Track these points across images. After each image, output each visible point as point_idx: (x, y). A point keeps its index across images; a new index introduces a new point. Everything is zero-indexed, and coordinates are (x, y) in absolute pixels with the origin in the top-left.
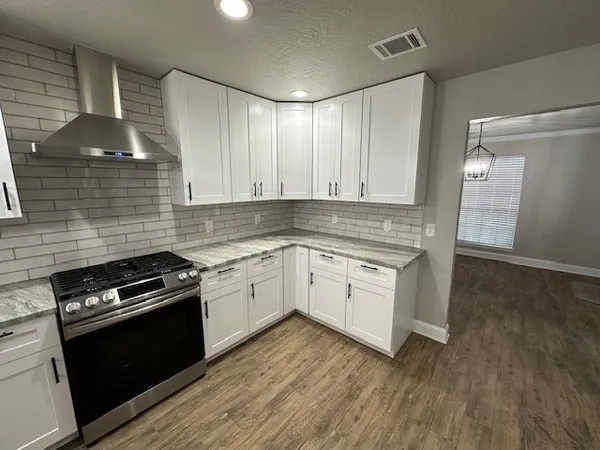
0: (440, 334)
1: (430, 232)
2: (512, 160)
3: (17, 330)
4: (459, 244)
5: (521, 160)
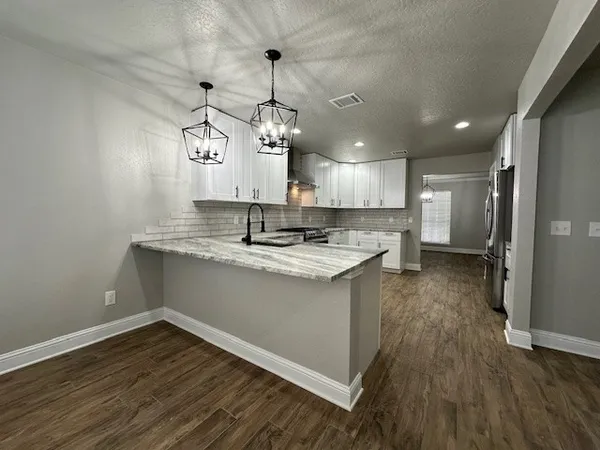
0: (417, 267)
1: (410, 221)
2: (445, 193)
4: (423, 244)
5: (450, 193)
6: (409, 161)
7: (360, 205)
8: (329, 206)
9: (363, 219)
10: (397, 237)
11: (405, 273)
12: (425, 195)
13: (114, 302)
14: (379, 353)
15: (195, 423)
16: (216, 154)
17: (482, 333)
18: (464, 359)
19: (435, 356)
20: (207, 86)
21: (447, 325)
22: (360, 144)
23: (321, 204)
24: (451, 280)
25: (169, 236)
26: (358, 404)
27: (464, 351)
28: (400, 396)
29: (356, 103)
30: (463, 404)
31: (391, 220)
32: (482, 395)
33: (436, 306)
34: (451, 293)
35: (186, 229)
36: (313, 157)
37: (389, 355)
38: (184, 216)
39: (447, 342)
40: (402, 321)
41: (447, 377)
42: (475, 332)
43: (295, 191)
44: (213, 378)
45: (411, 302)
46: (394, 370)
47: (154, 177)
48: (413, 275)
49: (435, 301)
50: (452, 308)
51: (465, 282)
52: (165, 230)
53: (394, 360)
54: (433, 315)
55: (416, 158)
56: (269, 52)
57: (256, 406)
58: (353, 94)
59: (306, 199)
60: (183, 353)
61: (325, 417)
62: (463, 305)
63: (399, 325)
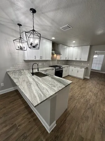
0: (89, 78)
1: (88, 65)
2: (102, 55)
3: (47, 71)
4: (92, 69)
5: (104, 55)
6: (91, 46)
7: (74, 59)
8: (65, 59)
9: (75, 63)
10: (83, 69)
11: (85, 79)
12: (95, 56)
13: (4, 85)
14: (66, 110)
15: (8, 128)
16: (24, 48)
17: (102, 107)
18: (92, 117)
19: (83, 114)
20: (20, 25)
21: (91, 102)
22: (74, 42)
23: (62, 59)
24: (98, 83)
25: (17, 69)
26: (52, 131)
27: (93, 113)
28: (66, 131)
29: (70, 29)
30: (86, 139)
31: (83, 64)
32: (94, 136)
33: (90, 93)
34: (96, 89)
35: (22, 67)
36: (61, 45)
37: (69, 111)
38: (21, 64)
39: (89, 109)
40: (77, 98)
41: (84, 124)
42: (99, 106)
43: (55, 55)
44: (19, 112)
45: (82, 90)
46: (68, 118)
47: (11, 54)
48: (86, 80)
49: (90, 91)
50: (95, 95)
51: (102, 85)
52: (16, 68)
53: (70, 114)
54: (88, 97)
55: (93, 45)
56: (31, 9)
57: (25, 124)
58: (68, 25)
59: (58, 57)
60: (16, 101)
61: (41, 134)
62: (98, 94)
63: (76, 99)
